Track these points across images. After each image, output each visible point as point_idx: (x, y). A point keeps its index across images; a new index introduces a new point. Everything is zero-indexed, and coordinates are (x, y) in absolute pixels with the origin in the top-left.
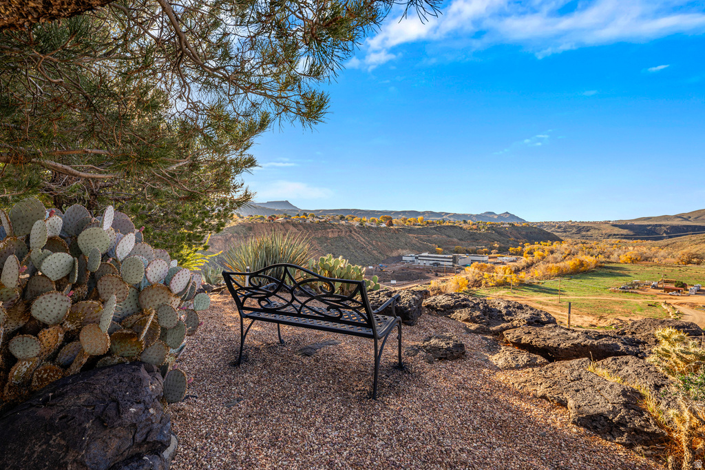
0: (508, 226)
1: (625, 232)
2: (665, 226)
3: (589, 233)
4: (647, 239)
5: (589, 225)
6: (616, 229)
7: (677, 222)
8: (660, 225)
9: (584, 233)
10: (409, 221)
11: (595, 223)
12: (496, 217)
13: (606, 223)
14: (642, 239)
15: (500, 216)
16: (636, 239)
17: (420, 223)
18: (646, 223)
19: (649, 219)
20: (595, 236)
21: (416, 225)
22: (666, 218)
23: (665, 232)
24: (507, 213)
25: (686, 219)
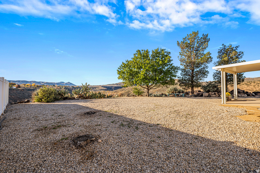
0: (71, 87)
1: (105, 88)
2: (113, 87)
3: (96, 89)
4: (110, 90)
5: (96, 86)
6: (103, 88)
7: (116, 86)
8: (112, 86)
9: (95, 89)
10: (27, 85)
11: (97, 86)
12: (65, 84)
13: (100, 86)
14: (109, 90)
15: (66, 84)
16: (108, 90)
17: (33, 86)
18: (109, 86)
19: (110, 85)
20: (97, 90)
21: (31, 87)
22: (113, 84)
23: (114, 88)
24: (69, 82)
25: (117, 85)
